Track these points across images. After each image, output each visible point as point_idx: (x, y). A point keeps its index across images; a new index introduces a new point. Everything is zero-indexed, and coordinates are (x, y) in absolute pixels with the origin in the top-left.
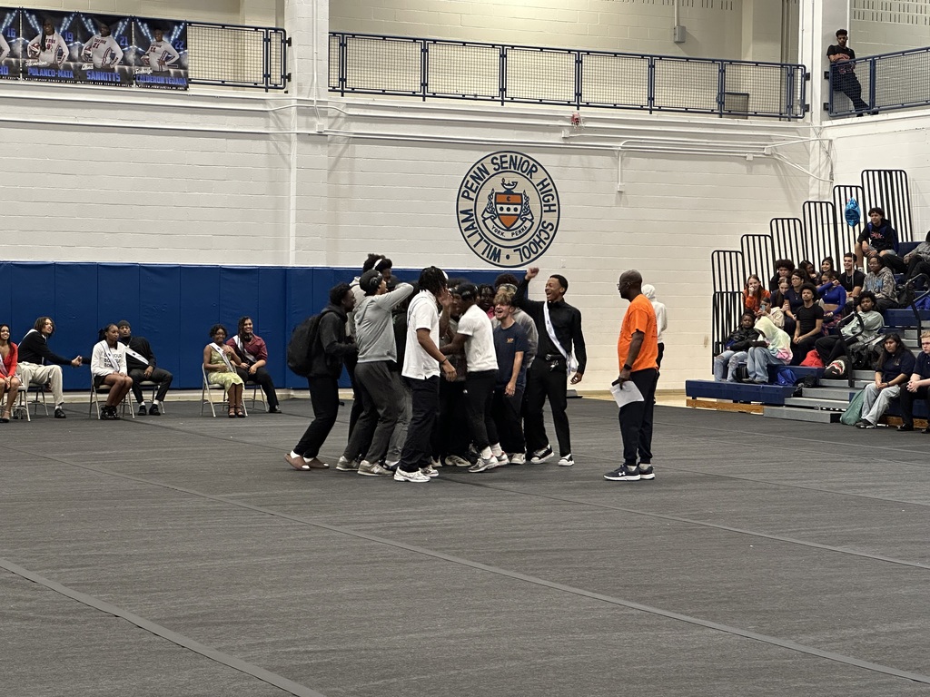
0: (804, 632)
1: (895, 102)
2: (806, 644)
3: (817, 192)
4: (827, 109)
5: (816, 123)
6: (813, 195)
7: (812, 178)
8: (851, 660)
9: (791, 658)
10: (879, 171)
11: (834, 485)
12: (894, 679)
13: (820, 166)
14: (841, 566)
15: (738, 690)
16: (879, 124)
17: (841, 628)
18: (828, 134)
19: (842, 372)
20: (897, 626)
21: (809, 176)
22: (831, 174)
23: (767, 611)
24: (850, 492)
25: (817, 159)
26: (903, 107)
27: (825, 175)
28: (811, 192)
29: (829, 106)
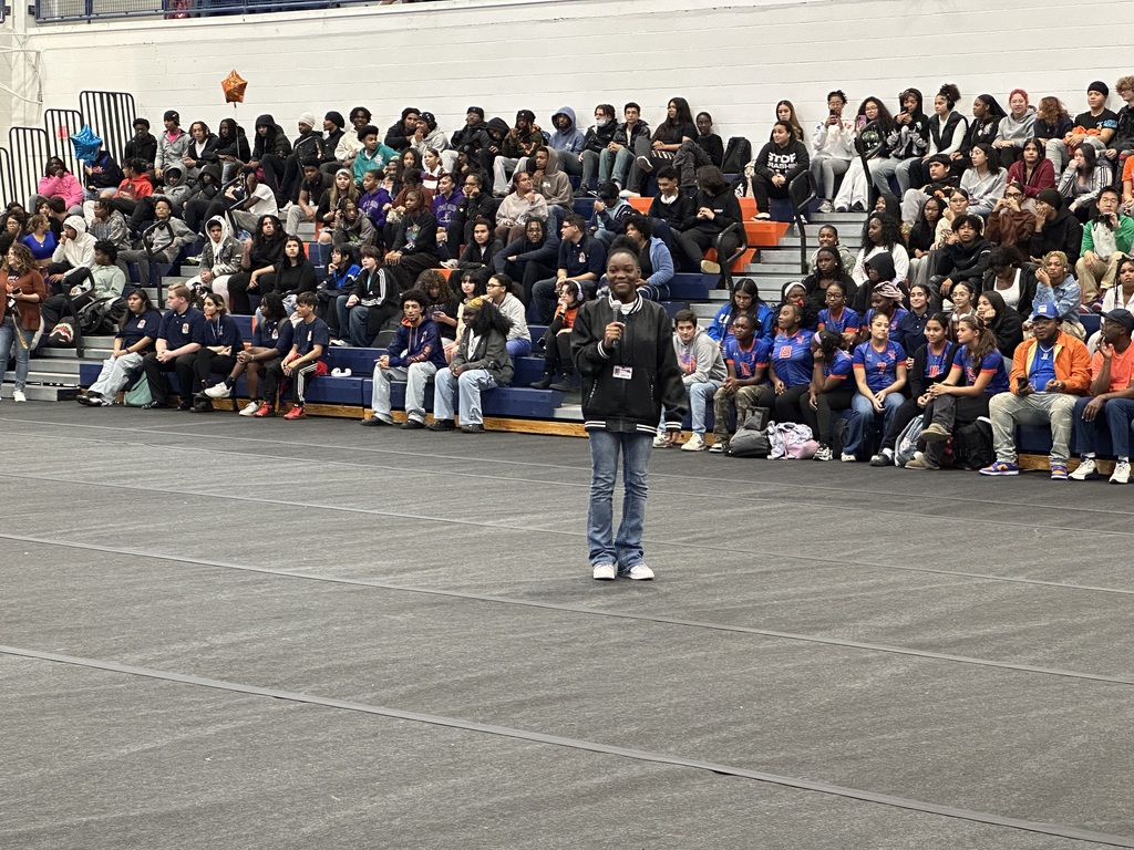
0: (126, 651)
1: (118, 9)
2: (135, 665)
3: (22, 116)
4: (33, 14)
5: (20, 30)
6: (16, 119)
7: (15, 99)
8: (194, 679)
9: (123, 682)
10: (101, 94)
11: (93, 476)
12: (255, 698)
13: (25, 83)
14: (139, 571)
15: (74, 725)
16: (99, 36)
17: (169, 643)
18: (35, 44)
19: (70, 338)
20: (232, 637)
21: (11, 95)
22: (40, 95)
23: (71, 630)
24: (114, 484)
25: (21, 73)
26: (127, 16)
27: (32, 95)
28: (14, 116)
29: (35, 10)
